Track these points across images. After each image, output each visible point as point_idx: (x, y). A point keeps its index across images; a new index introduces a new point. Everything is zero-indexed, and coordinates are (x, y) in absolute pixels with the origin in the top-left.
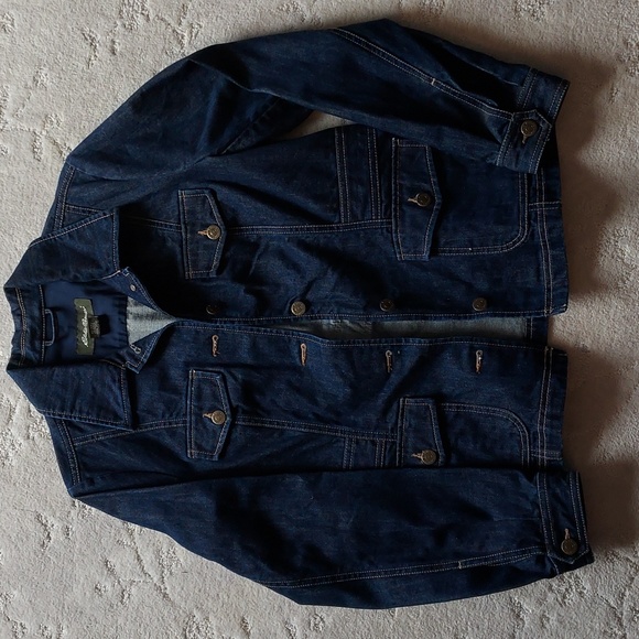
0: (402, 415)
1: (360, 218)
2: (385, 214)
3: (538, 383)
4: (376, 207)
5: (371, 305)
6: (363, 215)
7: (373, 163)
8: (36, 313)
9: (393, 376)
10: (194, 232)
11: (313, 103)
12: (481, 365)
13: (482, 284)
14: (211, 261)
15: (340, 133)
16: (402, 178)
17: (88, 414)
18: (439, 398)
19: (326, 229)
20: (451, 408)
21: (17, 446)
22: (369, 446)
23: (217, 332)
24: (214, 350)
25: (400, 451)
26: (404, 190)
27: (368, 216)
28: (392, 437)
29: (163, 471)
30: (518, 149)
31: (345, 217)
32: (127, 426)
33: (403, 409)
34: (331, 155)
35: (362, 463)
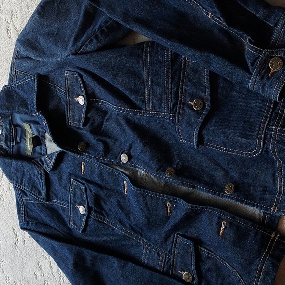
0: (175, 244)
1: (158, 109)
2: (173, 110)
3: (258, 261)
4: (168, 104)
5: (161, 169)
6: (159, 108)
7: (168, 72)
8: (8, 127)
9: (171, 219)
10: (73, 98)
11: (129, 24)
12: (224, 232)
13: (234, 174)
14: (80, 117)
15: (147, 46)
16: (187, 85)
17: (27, 188)
18: (198, 242)
19: (137, 112)
20: (204, 251)
21: (5, 192)
22: (156, 255)
23: (84, 160)
24: (82, 171)
25: (173, 266)
26: (187, 95)
27: (162, 109)
28: (169, 256)
29: (58, 229)
30: (264, 80)
31: (149, 106)
32: (44, 199)
33: (176, 241)
34: (141, 62)
35: (152, 264)
